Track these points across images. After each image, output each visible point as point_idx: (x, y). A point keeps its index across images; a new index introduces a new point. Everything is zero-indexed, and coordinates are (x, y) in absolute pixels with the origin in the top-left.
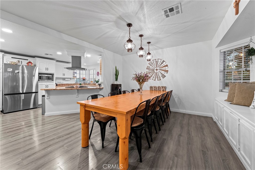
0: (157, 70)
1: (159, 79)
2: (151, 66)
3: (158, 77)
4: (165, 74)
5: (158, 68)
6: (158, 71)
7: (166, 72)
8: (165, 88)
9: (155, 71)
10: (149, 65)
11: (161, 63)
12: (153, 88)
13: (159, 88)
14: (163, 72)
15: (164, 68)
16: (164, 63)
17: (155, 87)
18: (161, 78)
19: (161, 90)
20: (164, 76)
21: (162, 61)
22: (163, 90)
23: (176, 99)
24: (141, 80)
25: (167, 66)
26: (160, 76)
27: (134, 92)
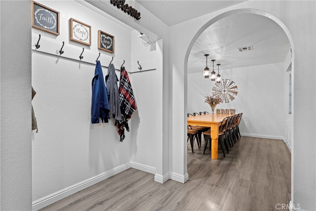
0: (224, 91)
1: (227, 101)
2: (217, 87)
3: (227, 99)
4: (234, 96)
5: (226, 90)
6: (226, 92)
7: (235, 94)
8: (234, 111)
9: (223, 92)
10: (215, 86)
11: (229, 84)
12: (219, 111)
13: (227, 110)
14: (232, 94)
15: (233, 89)
16: (233, 84)
17: (222, 110)
18: (230, 100)
19: (229, 113)
20: (232, 98)
21: (230, 82)
22: (231, 113)
23: (246, 123)
24: (214, 103)
25: (236, 87)
26: (228, 98)
27: (195, 115)
